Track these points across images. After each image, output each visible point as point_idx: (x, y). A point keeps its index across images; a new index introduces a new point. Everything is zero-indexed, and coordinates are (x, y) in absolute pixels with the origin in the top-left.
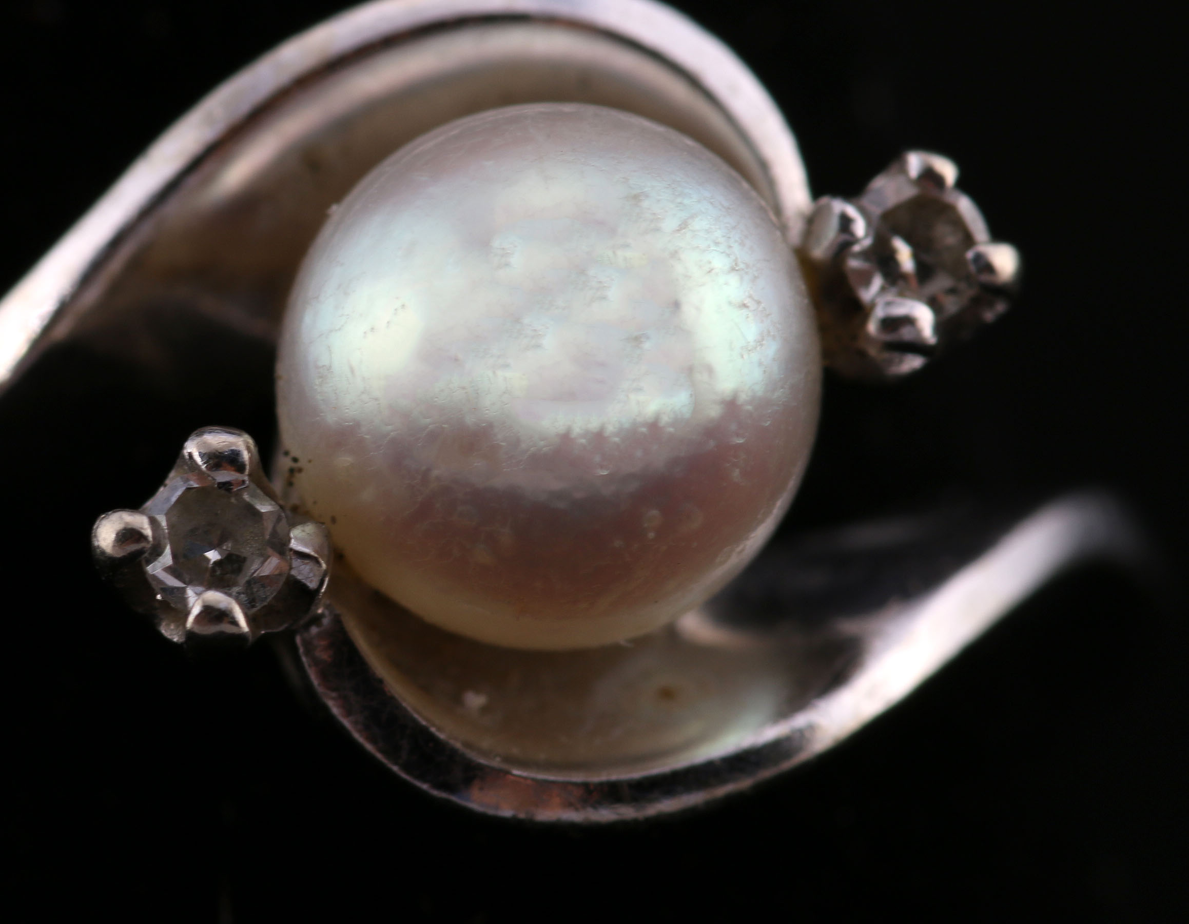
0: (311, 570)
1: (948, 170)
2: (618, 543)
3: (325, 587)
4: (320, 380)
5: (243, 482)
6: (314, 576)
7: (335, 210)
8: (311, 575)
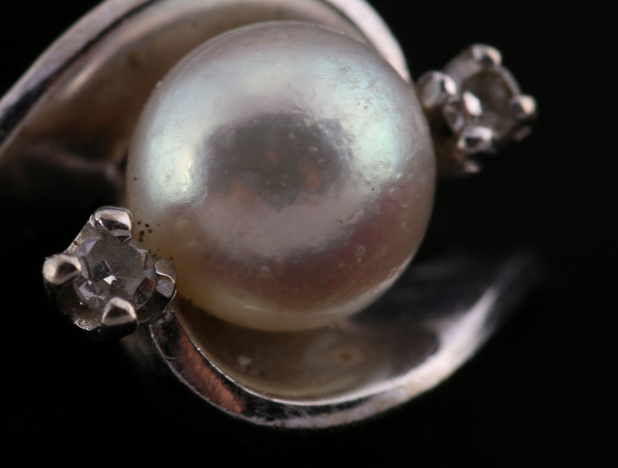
0: (168, 286)
1: (495, 55)
2: (342, 265)
3: (174, 295)
4: (168, 178)
5: (128, 236)
6: (170, 288)
7: (159, 84)
8: (168, 288)
